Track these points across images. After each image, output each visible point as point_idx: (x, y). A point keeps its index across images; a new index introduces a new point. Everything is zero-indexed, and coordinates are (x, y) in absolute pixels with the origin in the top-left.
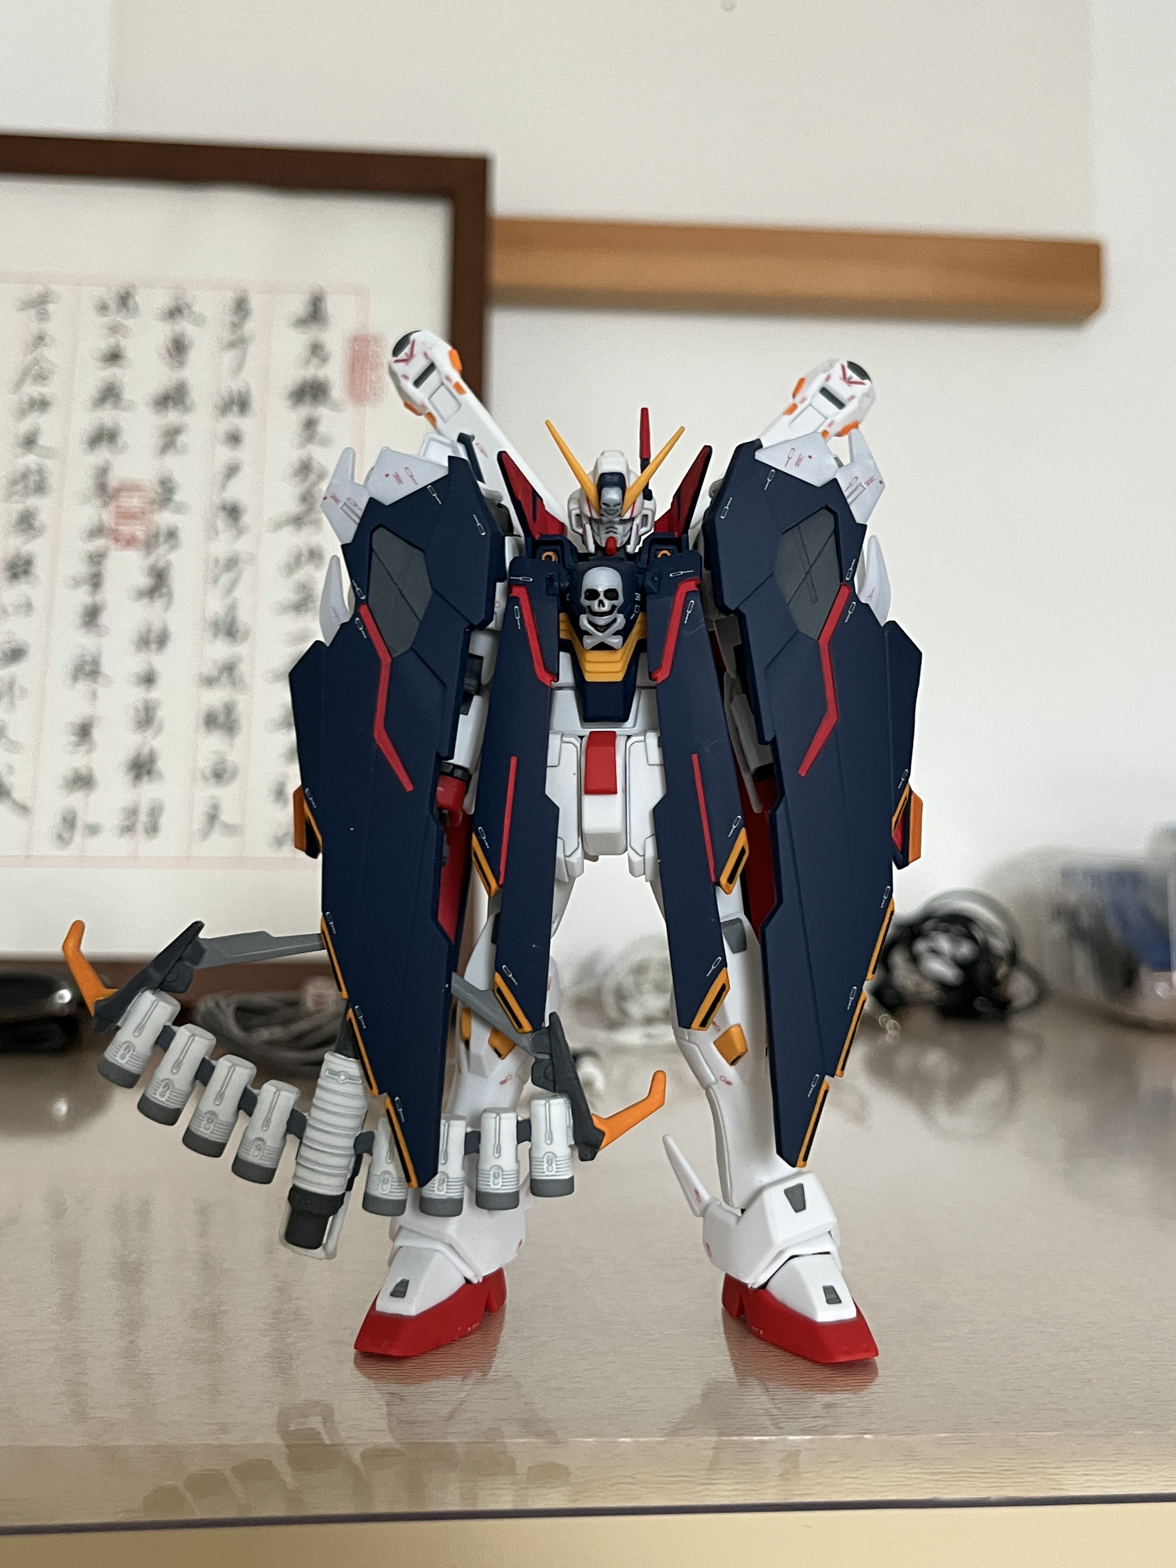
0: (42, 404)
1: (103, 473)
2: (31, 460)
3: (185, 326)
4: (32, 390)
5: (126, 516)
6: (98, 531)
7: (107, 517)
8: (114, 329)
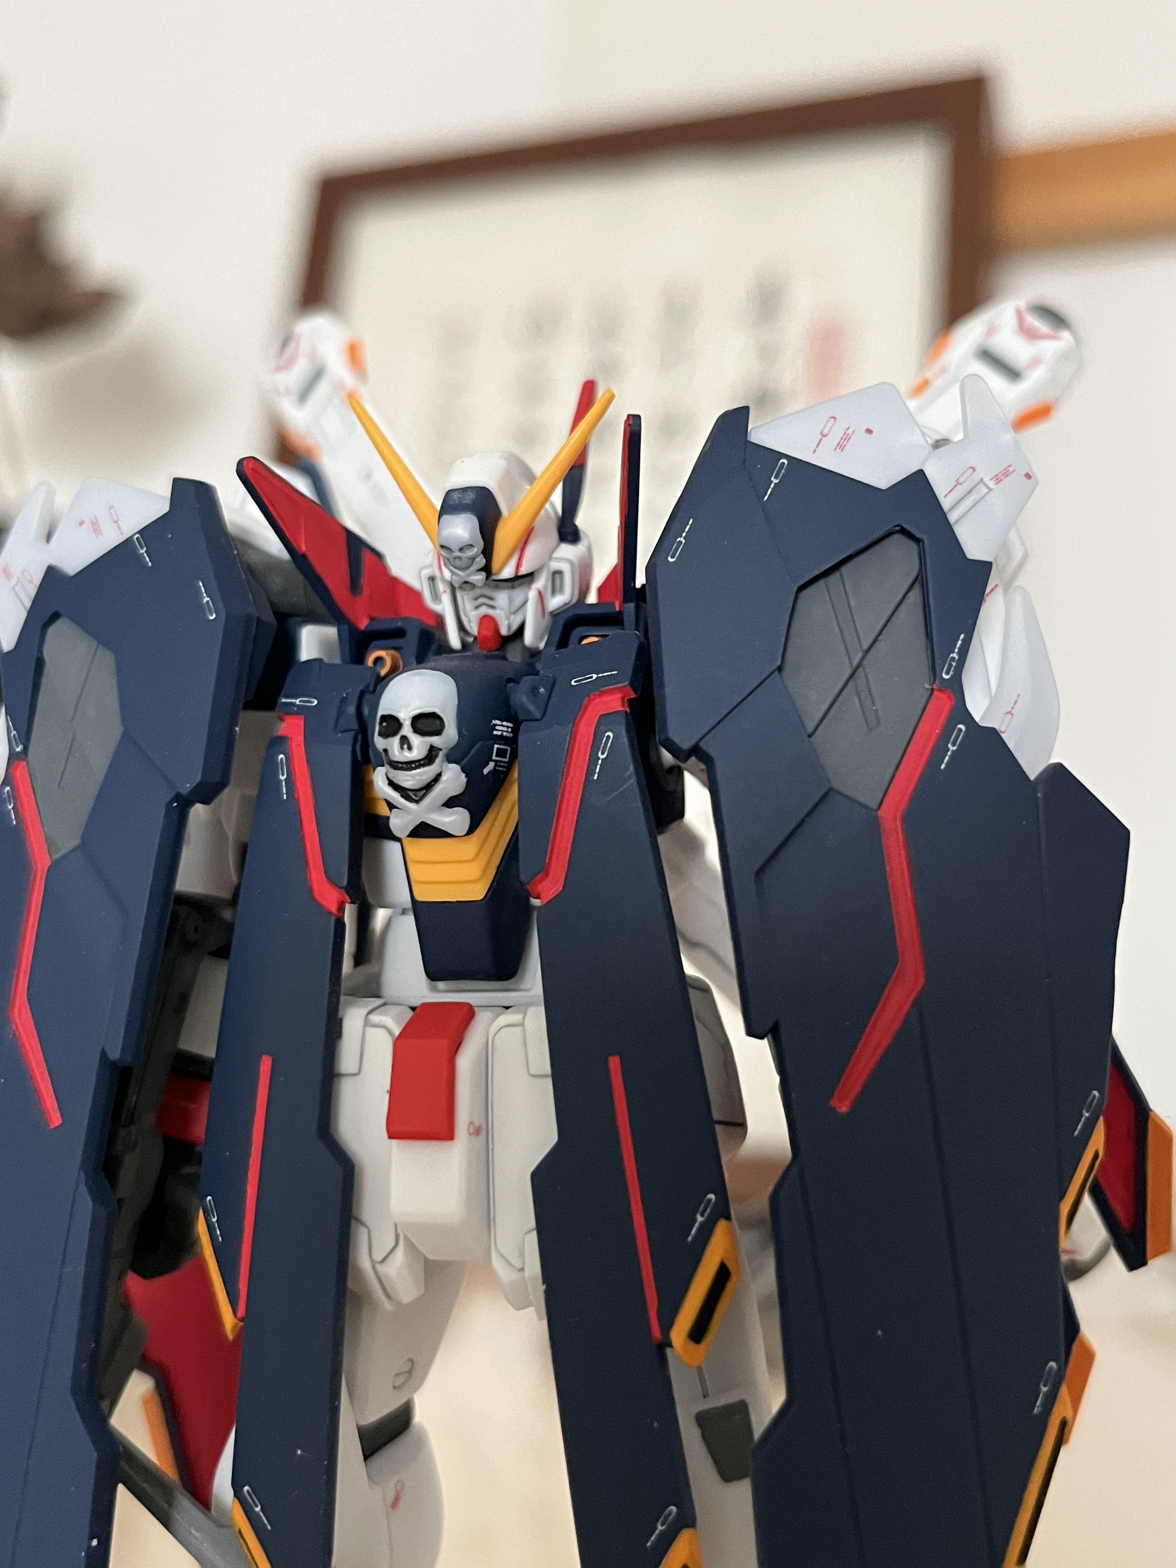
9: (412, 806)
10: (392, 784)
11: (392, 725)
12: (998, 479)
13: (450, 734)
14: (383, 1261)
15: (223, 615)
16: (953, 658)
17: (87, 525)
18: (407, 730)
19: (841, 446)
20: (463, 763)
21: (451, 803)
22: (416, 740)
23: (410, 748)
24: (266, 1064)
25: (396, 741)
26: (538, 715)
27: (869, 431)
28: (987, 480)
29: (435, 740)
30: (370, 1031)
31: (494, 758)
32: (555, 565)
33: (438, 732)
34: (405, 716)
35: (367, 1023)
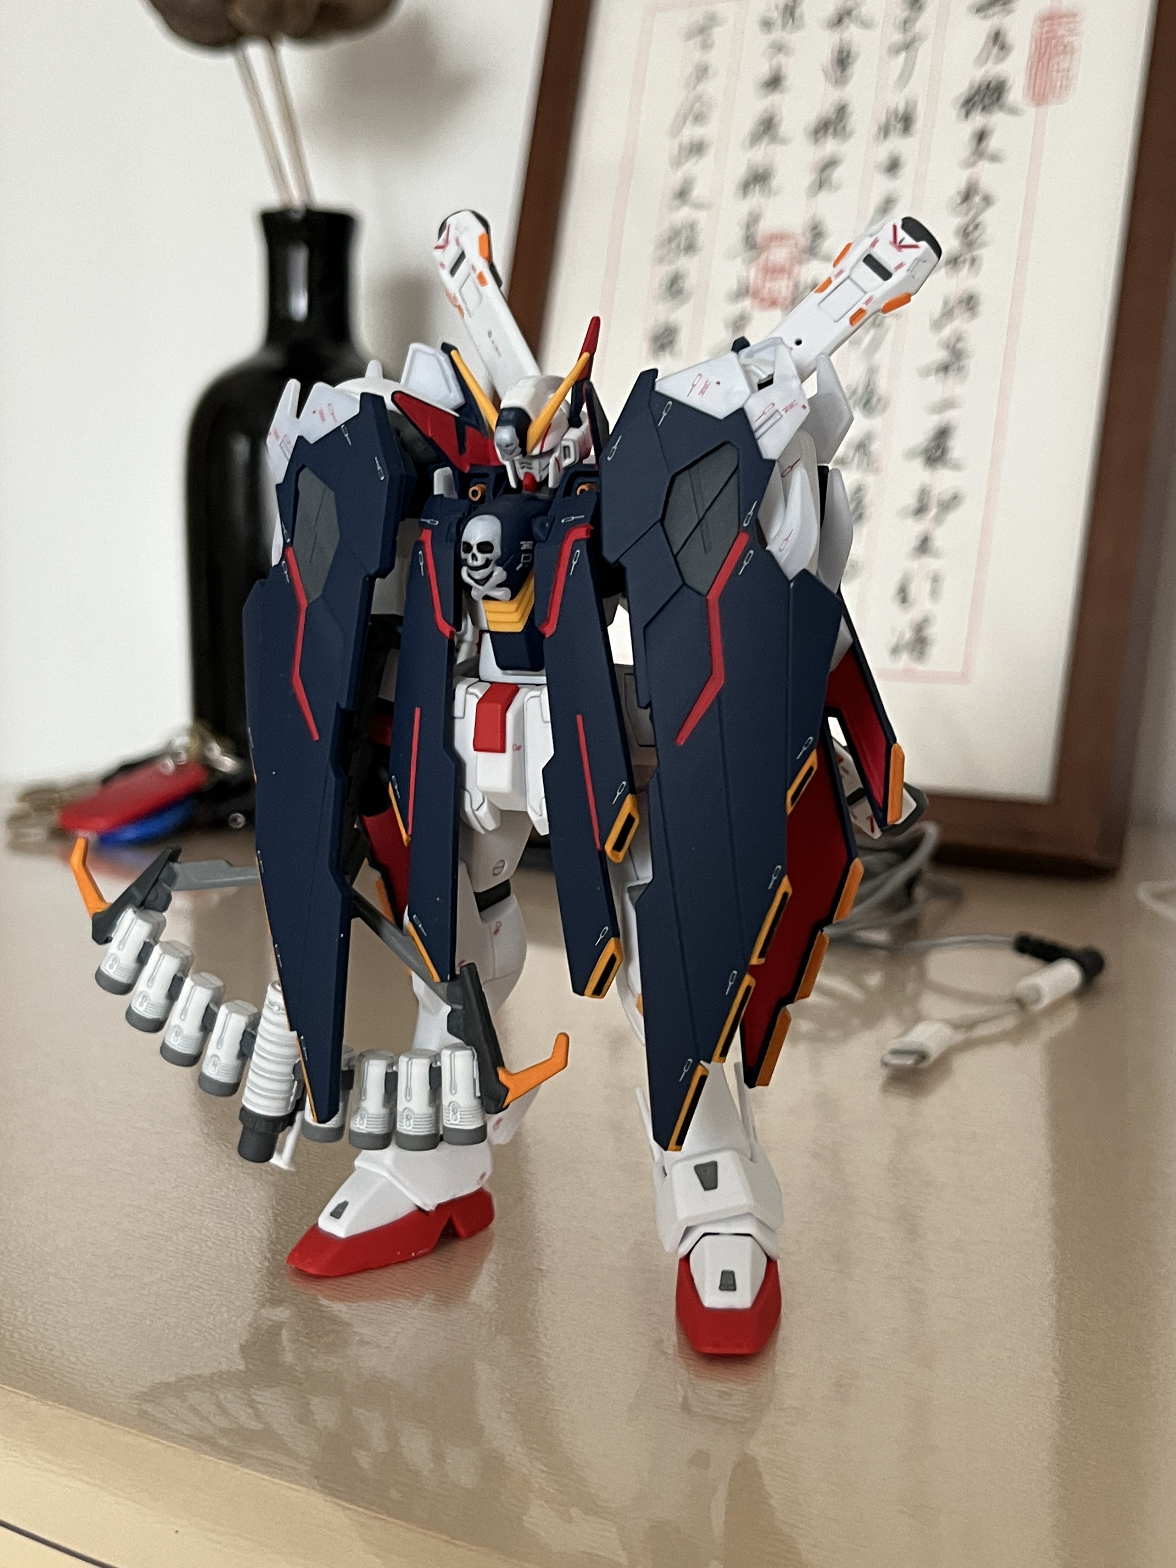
0: (698, 148)
1: (753, 220)
2: (684, 214)
3: (853, 33)
4: (691, 133)
5: (773, 271)
6: (743, 292)
7: (752, 274)
8: (779, 48)
9: (480, 587)
10: (469, 576)
11: (468, 548)
12: (786, 410)
13: (497, 551)
14: (478, 809)
15: (388, 477)
16: (749, 516)
17: (317, 414)
18: (475, 550)
19: (702, 392)
20: (505, 565)
21: (500, 585)
22: (479, 556)
23: (477, 560)
24: (418, 711)
25: (470, 556)
26: (543, 538)
27: (718, 383)
28: (780, 410)
29: (488, 555)
30: (468, 696)
31: (522, 561)
32: (564, 443)
33: (491, 551)
34: (474, 542)
35: (467, 692)
